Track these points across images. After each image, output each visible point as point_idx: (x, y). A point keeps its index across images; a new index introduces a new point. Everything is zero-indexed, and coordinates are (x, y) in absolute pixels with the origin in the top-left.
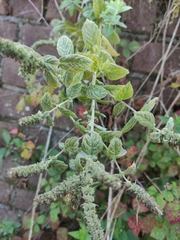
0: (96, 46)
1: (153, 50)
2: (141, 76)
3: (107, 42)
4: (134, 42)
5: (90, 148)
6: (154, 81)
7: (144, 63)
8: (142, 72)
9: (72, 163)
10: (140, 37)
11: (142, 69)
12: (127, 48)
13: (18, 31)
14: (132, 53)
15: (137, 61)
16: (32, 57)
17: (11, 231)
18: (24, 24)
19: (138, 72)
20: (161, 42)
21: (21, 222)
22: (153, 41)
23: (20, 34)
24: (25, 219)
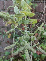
0: (25, 8)
1: (42, 5)
2: (38, 13)
3: (28, 5)
4: (36, 4)
5: (26, 39)
6: (42, 14)
7: (39, 9)
8: (38, 12)
9: (22, 43)
10: (38, 2)
11: (39, 11)
12: (34, 5)
13: (4, 3)
14: (35, 7)
15: (37, 9)
16: (6, 17)
17: (8, 54)
18: (5, 1)
19: (37, 12)
20: (44, 2)
21: (10, 52)
22: (42, 3)
23: (5, 4)
24: (11, 51)
